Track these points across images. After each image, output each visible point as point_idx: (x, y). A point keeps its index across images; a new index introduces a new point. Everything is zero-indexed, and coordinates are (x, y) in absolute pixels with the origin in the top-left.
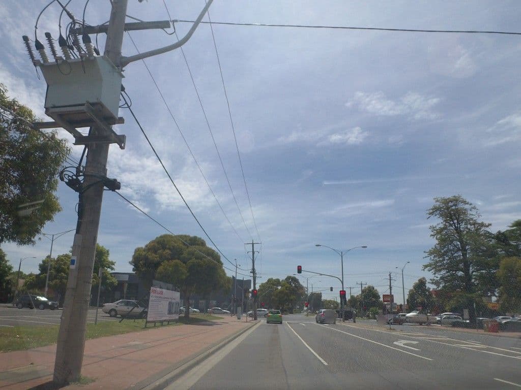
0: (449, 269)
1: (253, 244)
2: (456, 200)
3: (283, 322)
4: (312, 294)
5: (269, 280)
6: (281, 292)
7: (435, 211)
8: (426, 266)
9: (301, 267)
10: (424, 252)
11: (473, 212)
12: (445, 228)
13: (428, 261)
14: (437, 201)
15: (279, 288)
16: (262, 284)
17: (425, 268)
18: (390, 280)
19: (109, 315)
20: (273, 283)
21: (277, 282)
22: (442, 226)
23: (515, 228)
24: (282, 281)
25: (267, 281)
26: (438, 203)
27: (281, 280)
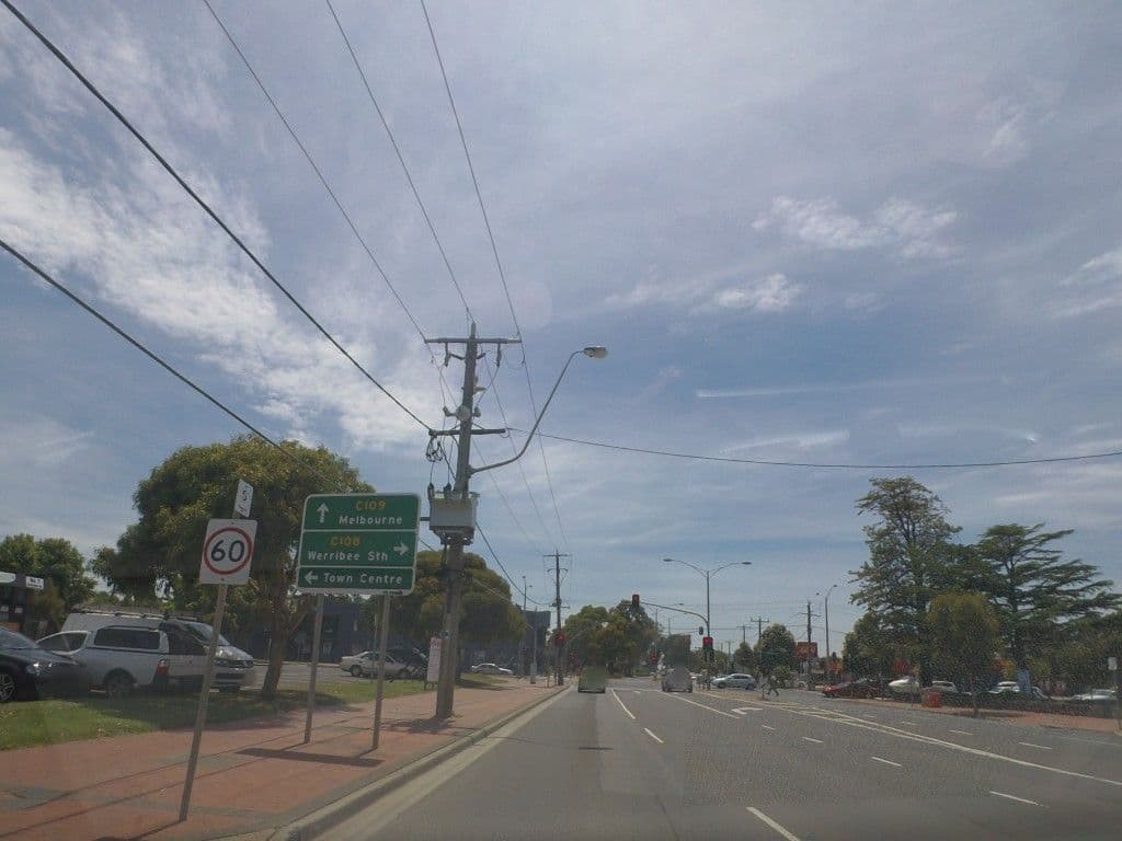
0: (893, 602)
1: (557, 556)
2: (905, 484)
3: (607, 689)
4: (672, 638)
5: (585, 610)
6: (608, 633)
7: (869, 502)
8: (854, 597)
9: (638, 596)
10: (850, 573)
11: (936, 504)
12: (888, 532)
13: (856, 588)
14: (875, 484)
15: (605, 625)
16: (571, 616)
17: (854, 600)
18: (809, 615)
19: (349, 674)
20: (591, 615)
21: (601, 614)
22: (884, 527)
23: (990, 538)
24: (612, 610)
25: (579, 611)
26: (876, 487)
27: (608, 610)
